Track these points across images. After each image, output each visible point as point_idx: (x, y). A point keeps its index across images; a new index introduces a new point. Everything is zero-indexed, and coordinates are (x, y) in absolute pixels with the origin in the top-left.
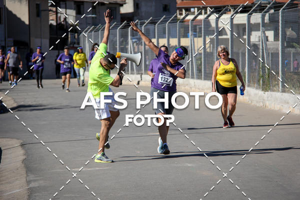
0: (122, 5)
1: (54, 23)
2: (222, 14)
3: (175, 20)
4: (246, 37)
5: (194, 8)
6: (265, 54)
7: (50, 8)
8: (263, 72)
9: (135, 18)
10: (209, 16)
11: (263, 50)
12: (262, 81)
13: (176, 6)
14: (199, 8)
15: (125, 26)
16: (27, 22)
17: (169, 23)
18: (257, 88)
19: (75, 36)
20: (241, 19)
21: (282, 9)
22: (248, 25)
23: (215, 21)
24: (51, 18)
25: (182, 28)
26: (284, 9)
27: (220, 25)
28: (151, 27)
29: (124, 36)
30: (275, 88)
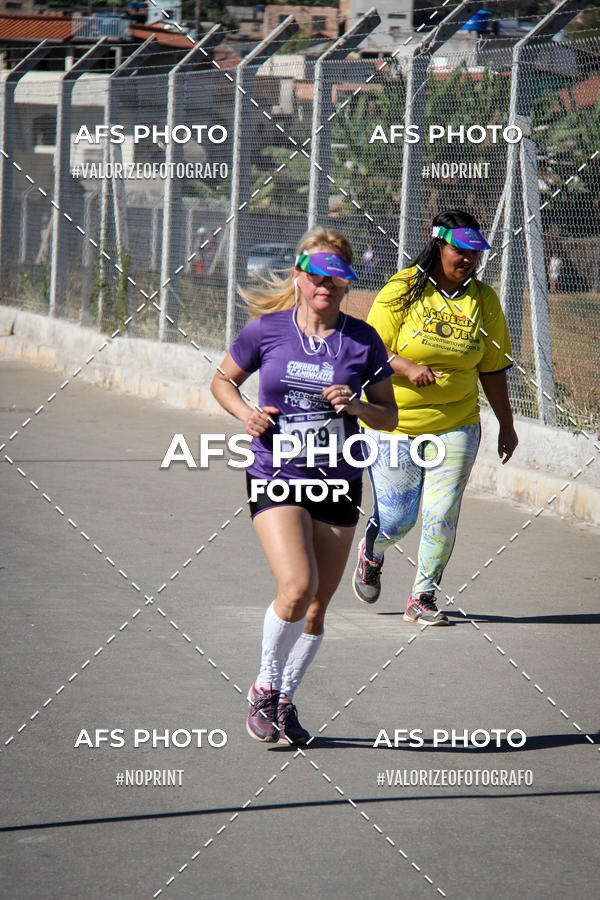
4: (54, 150)
6: (116, 213)
8: (107, 273)
11: (110, 198)
12: (105, 300)
18: (85, 324)
20: (42, 89)
21: (177, 67)
22: (63, 111)
26: (182, 69)
30: (144, 327)
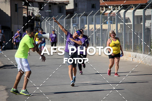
0: (67, 5)
1: (26, 15)
2: (128, 10)
3: (99, 13)
4: (142, 23)
5: (111, 6)
7: (23, 6)
9: (75, 12)
10: (120, 11)
13: (100, 5)
14: (113, 6)
15: (69, 17)
16: (10, 15)
17: (95, 15)
19: (38, 23)
20: (139, 12)
22: (144, 16)
23: (123, 14)
24: (24, 12)
25: (103, 18)
27: (127, 16)
28: (84, 18)
29: (68, 23)
